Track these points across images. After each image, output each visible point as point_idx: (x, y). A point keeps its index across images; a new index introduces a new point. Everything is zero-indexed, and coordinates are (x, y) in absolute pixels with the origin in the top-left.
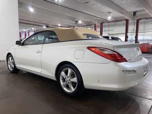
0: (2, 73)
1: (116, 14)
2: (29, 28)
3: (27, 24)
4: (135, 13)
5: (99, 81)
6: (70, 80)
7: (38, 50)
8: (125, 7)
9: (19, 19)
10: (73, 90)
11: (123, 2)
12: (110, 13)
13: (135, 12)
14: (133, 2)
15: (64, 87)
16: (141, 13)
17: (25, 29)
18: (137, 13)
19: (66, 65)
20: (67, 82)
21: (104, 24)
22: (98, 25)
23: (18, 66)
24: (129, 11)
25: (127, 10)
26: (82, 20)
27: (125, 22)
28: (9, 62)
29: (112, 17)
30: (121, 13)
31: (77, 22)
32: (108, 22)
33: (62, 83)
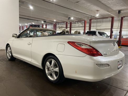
0: (2, 60)
1: (103, 12)
2: (30, 23)
3: (28, 19)
4: (119, 12)
5: (76, 72)
6: (53, 69)
7: (30, 42)
8: (111, 6)
9: (19, 15)
10: (55, 78)
11: (109, 2)
12: (98, 11)
13: (120, 10)
14: (118, 2)
15: (48, 75)
16: (125, 11)
17: (26, 23)
18: (122, 12)
19: (50, 56)
20: (51, 71)
21: (92, 21)
22: (87, 21)
23: (14, 55)
24: (115, 10)
25: (113, 9)
26: (73, 17)
27: (111, 19)
28: (7, 51)
29: (100, 15)
30: (108, 11)
31: (69, 18)
32: (96, 18)
33: (47, 72)
